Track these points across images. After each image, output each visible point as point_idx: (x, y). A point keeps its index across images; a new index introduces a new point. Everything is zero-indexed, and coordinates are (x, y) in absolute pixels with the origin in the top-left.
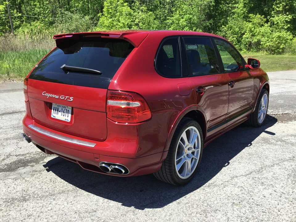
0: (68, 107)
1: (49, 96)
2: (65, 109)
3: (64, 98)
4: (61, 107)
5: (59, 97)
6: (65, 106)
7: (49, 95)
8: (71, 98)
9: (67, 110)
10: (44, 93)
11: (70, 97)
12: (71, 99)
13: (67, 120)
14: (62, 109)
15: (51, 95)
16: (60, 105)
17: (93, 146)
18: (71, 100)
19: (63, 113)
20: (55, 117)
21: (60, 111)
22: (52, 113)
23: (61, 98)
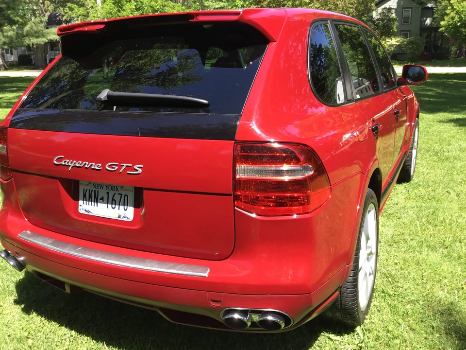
1: (72, 165)
2: (117, 192)
3: (117, 167)
5: (103, 166)
7: (71, 163)
8: (136, 167)
9: (121, 195)
10: (59, 160)
11: (135, 164)
12: (139, 169)
13: (124, 217)
14: (108, 193)
15: (79, 164)
18: (137, 171)
19: (113, 201)
20: (89, 212)
21: (102, 199)
22: (81, 202)
23: (107, 168)
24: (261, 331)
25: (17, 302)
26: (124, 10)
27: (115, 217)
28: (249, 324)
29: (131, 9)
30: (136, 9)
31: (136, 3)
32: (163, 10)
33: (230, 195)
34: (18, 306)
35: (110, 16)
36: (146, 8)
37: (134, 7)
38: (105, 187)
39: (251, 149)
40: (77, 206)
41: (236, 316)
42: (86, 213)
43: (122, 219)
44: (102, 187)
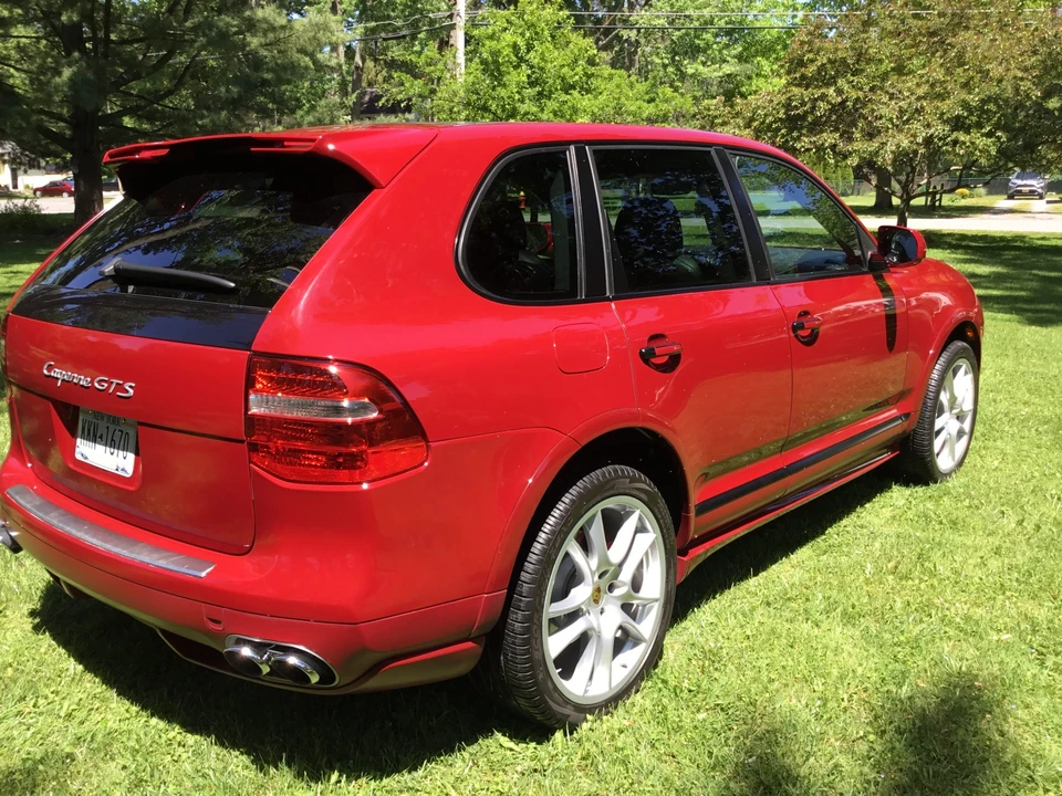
1: (61, 378)
2: (118, 428)
3: (106, 385)
5: (92, 382)
7: (61, 374)
8: (127, 386)
9: (122, 432)
10: (49, 369)
11: (125, 382)
12: (130, 389)
13: (123, 470)
14: (108, 428)
15: (68, 376)
18: (127, 392)
19: (112, 443)
20: (86, 458)
21: (101, 437)
22: (79, 440)
23: (96, 385)
24: (285, 684)
25: (33, 614)
26: (504, 86)
27: (112, 469)
28: (266, 669)
29: (518, 84)
30: (528, 84)
31: (529, 72)
32: (587, 83)
33: (243, 442)
34: (30, 620)
35: (475, 97)
36: (551, 81)
37: (525, 79)
38: (106, 419)
39: (299, 370)
40: (74, 447)
41: (246, 652)
42: (83, 460)
43: (120, 473)
44: (102, 418)
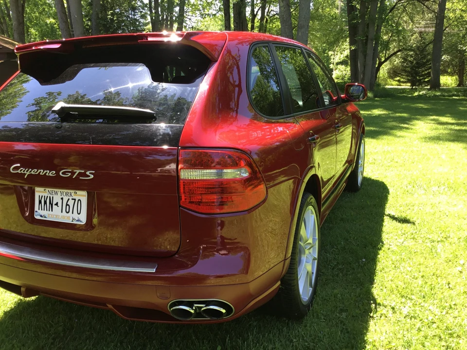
0: (79, 192)
1: (28, 173)
2: (71, 198)
3: (70, 174)
4: (59, 193)
5: (57, 173)
6: (69, 191)
7: (27, 171)
8: (88, 173)
9: (75, 200)
10: (15, 168)
11: (88, 170)
12: (91, 174)
13: (78, 221)
14: (62, 199)
15: (34, 172)
16: (56, 190)
17: (154, 271)
18: (89, 176)
19: (67, 206)
21: (56, 204)
22: (36, 208)
23: (61, 175)
42: (42, 218)
43: (75, 222)
44: (56, 193)
